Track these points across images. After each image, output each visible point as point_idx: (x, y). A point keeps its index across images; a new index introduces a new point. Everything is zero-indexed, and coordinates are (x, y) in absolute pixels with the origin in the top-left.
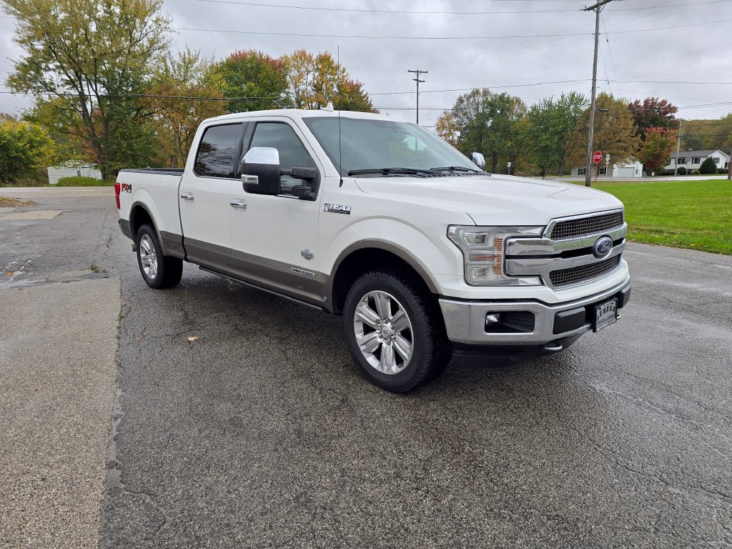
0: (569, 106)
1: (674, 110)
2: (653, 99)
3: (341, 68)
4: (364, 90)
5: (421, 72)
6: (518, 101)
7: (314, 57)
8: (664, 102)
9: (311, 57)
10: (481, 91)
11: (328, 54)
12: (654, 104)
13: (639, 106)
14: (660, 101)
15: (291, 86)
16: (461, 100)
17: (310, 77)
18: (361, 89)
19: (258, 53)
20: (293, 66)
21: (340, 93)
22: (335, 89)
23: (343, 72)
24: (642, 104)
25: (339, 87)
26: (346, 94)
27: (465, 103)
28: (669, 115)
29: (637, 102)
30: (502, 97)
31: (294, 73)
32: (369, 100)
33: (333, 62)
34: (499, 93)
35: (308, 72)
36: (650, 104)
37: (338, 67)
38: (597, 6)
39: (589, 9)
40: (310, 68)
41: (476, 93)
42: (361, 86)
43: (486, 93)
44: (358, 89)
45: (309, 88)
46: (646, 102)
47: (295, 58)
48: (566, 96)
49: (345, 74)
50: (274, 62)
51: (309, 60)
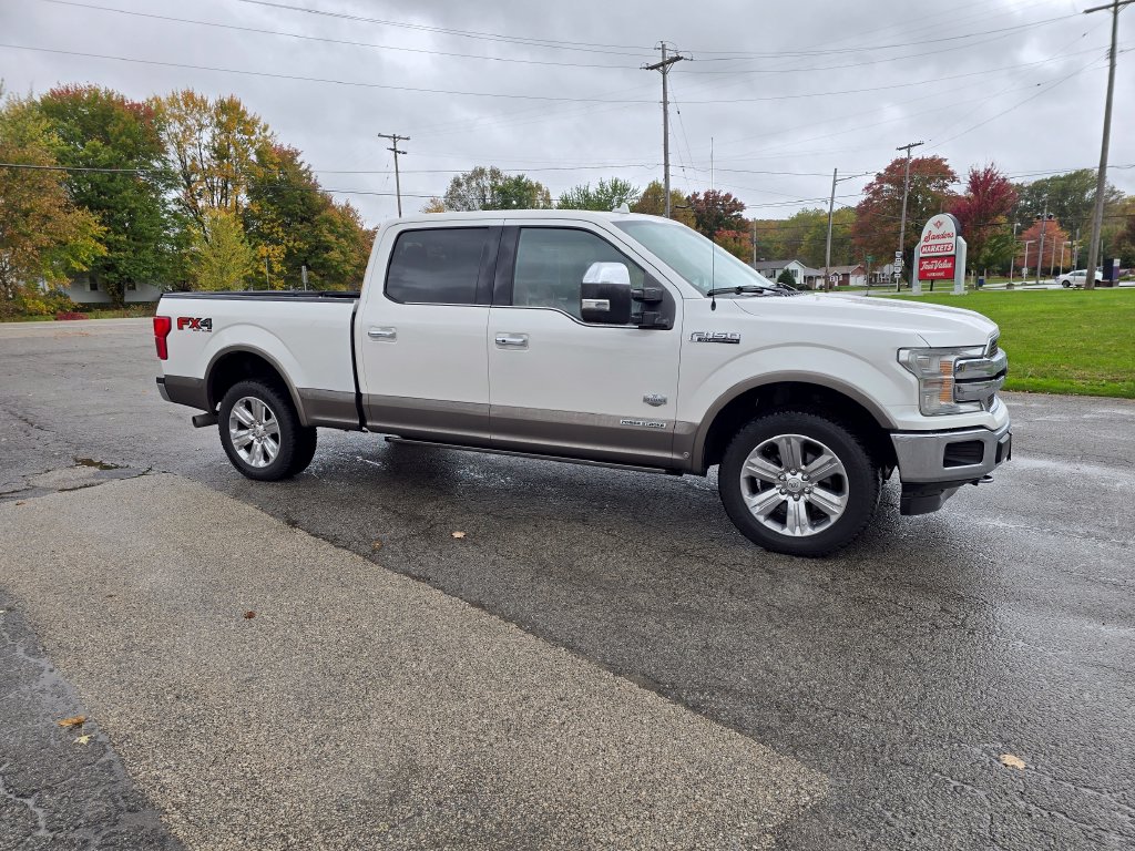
0: (612, 197)
1: (741, 207)
2: (714, 192)
3: (261, 124)
4: (305, 160)
5: (399, 138)
6: (539, 187)
7: (211, 102)
8: (728, 196)
9: (204, 102)
10: (488, 169)
11: (237, 98)
12: (716, 198)
13: (698, 201)
14: (723, 194)
15: (171, 148)
16: (457, 183)
17: (206, 136)
18: (299, 159)
19: (103, 90)
20: (173, 115)
21: (262, 163)
22: (254, 157)
23: (265, 130)
24: (702, 197)
25: (258, 153)
26: (272, 166)
27: (464, 187)
28: (734, 214)
29: (695, 195)
30: (518, 182)
31: (175, 127)
32: (313, 176)
33: (244, 113)
34: (514, 176)
35: (201, 127)
36: (711, 198)
37: (254, 123)
38: (662, 64)
39: (652, 68)
40: (206, 121)
41: (479, 173)
42: (298, 154)
43: (495, 174)
44: (293, 158)
45: (206, 154)
46: (707, 195)
47: (174, 101)
48: (607, 184)
49: (268, 133)
50: (135, 108)
51: (202, 106)
